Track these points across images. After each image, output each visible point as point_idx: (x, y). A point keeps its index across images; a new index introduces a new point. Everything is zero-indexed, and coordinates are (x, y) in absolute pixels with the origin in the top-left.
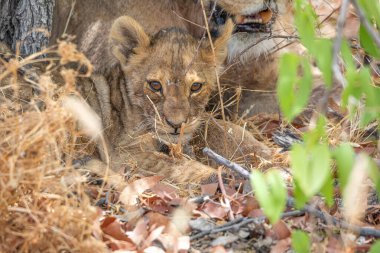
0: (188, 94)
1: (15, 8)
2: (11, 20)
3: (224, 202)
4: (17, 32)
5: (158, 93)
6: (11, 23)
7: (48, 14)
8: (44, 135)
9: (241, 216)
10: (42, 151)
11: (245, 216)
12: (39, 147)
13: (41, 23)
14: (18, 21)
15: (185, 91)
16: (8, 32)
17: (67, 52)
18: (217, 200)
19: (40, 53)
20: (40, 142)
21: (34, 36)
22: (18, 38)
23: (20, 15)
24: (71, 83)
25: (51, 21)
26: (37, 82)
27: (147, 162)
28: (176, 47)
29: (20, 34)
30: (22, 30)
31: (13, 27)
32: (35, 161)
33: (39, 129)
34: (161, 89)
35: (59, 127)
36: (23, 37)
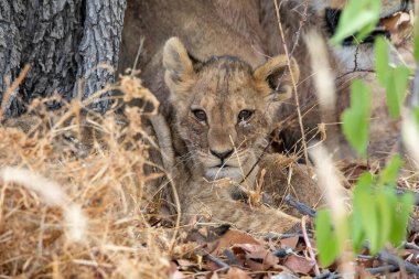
0: (235, 122)
1: (78, 44)
2: (74, 56)
3: (309, 255)
4: (80, 70)
5: (203, 123)
6: (74, 60)
7: (114, 50)
8: (109, 182)
9: (327, 271)
10: (106, 197)
11: (332, 271)
12: (104, 194)
13: (106, 59)
14: (82, 57)
15: (231, 119)
16: (70, 70)
17: (130, 88)
18: (301, 253)
19: (104, 91)
20: (105, 188)
21: (99, 74)
22: (81, 77)
23: (84, 52)
24: (136, 122)
25: (117, 58)
26: (100, 122)
27: (223, 210)
28: (223, 72)
29: (83, 71)
30: (86, 67)
31: (76, 64)
32: (100, 209)
33: (104, 175)
34: (205, 119)
35: (125, 172)
36: (87, 75)
